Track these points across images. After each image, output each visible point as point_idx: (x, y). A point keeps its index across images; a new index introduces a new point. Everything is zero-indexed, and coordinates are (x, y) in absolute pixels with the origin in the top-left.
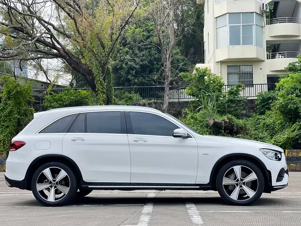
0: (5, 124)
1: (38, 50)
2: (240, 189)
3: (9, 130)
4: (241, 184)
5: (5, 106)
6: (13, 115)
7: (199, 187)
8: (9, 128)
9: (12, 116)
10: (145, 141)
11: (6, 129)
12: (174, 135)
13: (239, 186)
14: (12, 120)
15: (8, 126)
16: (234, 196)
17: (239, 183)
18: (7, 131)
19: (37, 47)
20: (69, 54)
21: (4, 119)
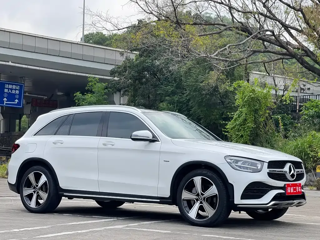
0: (239, 134)
1: (267, 50)
2: (200, 206)
3: (243, 140)
4: (202, 199)
5: (240, 114)
6: (248, 123)
7: (159, 201)
8: (243, 138)
9: (246, 124)
10: (113, 145)
11: (240, 139)
12: (132, 137)
13: (199, 202)
14: (246, 129)
15: (242, 136)
16: (192, 214)
17: (200, 198)
18: (242, 141)
19: (266, 48)
20: (308, 51)
21: (238, 128)
